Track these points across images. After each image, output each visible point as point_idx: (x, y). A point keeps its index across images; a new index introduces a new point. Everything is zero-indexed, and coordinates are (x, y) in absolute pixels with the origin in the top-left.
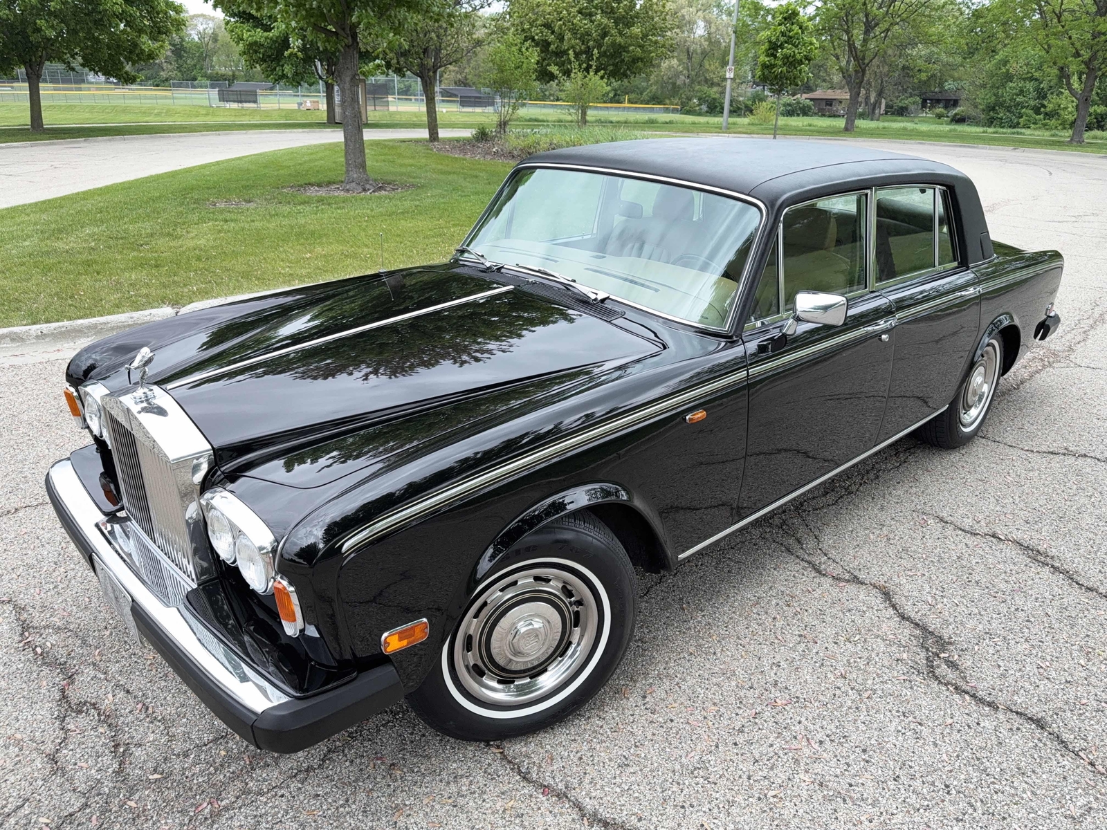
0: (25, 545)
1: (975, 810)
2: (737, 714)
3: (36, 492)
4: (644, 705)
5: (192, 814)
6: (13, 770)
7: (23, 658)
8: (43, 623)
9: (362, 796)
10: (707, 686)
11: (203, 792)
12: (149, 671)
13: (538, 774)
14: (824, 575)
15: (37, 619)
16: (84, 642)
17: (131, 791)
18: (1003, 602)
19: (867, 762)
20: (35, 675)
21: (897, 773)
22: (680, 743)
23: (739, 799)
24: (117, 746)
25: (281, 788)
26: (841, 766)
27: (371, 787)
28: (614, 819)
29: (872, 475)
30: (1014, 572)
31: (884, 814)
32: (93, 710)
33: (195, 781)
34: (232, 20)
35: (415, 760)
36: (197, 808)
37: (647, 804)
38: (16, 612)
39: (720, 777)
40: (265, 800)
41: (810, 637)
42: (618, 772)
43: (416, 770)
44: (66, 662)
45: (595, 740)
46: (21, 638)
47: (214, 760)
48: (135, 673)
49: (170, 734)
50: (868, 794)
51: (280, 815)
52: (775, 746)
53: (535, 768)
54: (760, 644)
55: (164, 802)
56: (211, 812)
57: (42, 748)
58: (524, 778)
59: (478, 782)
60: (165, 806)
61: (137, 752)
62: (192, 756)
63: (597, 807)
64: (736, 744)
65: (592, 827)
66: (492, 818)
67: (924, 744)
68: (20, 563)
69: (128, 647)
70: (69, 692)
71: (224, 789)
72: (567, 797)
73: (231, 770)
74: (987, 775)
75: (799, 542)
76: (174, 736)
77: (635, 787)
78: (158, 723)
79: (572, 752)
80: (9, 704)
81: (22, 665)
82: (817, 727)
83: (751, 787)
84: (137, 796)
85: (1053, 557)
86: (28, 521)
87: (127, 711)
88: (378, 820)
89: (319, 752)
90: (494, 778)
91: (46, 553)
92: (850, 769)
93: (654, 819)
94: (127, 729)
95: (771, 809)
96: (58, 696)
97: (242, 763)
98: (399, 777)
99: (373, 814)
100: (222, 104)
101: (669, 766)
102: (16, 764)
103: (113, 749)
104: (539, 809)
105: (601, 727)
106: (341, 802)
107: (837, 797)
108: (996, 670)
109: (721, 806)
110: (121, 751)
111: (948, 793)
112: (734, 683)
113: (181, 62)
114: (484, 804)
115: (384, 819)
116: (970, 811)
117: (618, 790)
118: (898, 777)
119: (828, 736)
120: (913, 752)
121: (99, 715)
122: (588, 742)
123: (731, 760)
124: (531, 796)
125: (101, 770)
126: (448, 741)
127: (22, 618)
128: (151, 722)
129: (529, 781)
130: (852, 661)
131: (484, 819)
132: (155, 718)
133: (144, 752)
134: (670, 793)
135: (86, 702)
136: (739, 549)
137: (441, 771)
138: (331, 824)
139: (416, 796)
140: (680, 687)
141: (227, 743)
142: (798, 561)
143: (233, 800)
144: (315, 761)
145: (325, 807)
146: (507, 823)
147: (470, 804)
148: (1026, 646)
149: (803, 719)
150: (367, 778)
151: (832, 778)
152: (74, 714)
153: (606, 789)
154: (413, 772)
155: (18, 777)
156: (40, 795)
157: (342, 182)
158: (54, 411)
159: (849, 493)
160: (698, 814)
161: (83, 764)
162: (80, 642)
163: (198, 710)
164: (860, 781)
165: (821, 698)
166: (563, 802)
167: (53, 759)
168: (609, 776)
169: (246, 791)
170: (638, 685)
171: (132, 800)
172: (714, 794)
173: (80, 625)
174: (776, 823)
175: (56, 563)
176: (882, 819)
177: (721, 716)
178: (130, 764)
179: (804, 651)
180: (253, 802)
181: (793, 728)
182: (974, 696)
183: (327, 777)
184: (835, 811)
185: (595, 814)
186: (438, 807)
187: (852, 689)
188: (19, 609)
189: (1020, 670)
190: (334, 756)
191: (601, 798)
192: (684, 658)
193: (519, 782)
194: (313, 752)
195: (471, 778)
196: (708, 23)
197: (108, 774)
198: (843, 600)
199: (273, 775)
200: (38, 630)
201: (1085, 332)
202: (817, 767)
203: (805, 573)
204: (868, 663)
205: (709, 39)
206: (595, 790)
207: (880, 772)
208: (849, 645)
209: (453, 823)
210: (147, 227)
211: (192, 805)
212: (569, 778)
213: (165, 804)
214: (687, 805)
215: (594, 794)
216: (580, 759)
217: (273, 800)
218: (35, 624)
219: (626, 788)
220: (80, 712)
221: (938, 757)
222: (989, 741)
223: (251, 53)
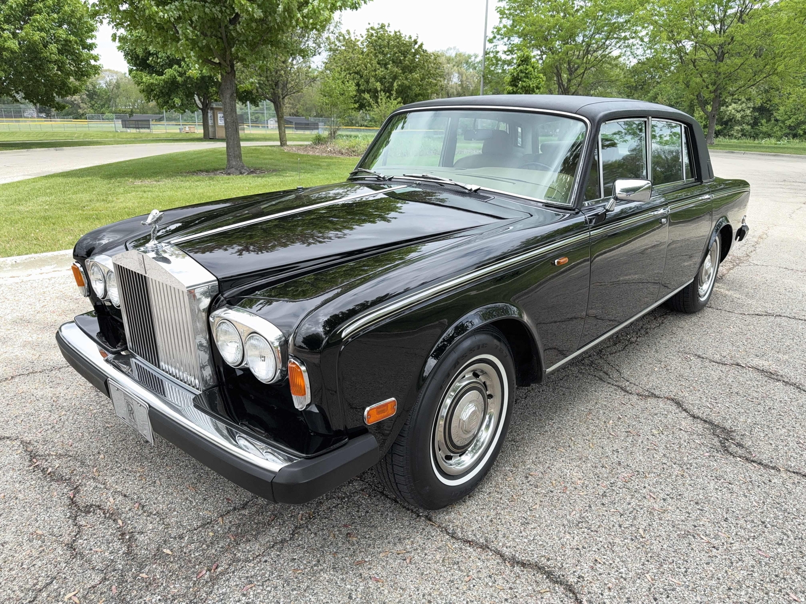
0: (23, 401)
1: (788, 537)
2: (598, 485)
3: (26, 365)
4: (528, 482)
5: (195, 579)
6: (39, 557)
7: (34, 477)
8: (47, 452)
9: (330, 557)
10: (571, 468)
11: (200, 563)
12: (139, 480)
13: (462, 533)
14: (630, 393)
15: (41, 449)
16: (83, 463)
17: (141, 567)
18: (759, 404)
19: (701, 510)
20: (46, 488)
21: (725, 517)
22: (563, 506)
23: (617, 540)
24: (123, 534)
25: (264, 556)
26: (684, 514)
27: (335, 550)
28: (529, 561)
29: (643, 332)
30: (759, 386)
31: (725, 543)
32: (98, 510)
33: (193, 556)
34: (135, 68)
35: (365, 530)
36: (198, 575)
37: (551, 549)
38: (24, 446)
39: (599, 527)
40: (252, 565)
41: (634, 433)
42: (522, 528)
43: (367, 537)
44: (70, 478)
45: (498, 508)
46: (30, 464)
47: (204, 540)
48: (128, 482)
49: (165, 523)
50: (710, 531)
51: (266, 575)
52: (632, 504)
53: (459, 529)
54: (600, 439)
55: (170, 572)
56: (210, 577)
57: (61, 540)
58: (452, 537)
59: (418, 542)
60: (171, 576)
61: (141, 538)
62: (186, 538)
63: (514, 553)
64: (603, 504)
65: (514, 567)
66: (436, 566)
67: (737, 496)
68: (21, 412)
69: (119, 465)
70: (77, 499)
71: (218, 560)
72: (488, 548)
73: (220, 546)
74: (789, 513)
75: (607, 374)
76: (169, 524)
77: (538, 538)
78: (154, 517)
79: (483, 517)
80: (28, 510)
81: (34, 482)
82: (658, 489)
83: (623, 532)
84: (147, 569)
85: (782, 376)
86: (23, 384)
87: (127, 509)
88: (346, 573)
89: (288, 529)
90: (430, 538)
91: (41, 405)
92: (691, 515)
93: (559, 558)
94: (129, 522)
95: (643, 546)
96: (68, 502)
97: (228, 540)
98: (355, 542)
99: (341, 569)
100: (124, 129)
101: (559, 522)
102: (41, 552)
103: (120, 537)
104: (470, 557)
105: (501, 499)
106: (314, 563)
107: (687, 535)
108: (770, 447)
109: (606, 546)
110: (127, 537)
111: (765, 527)
112: (589, 465)
113: (93, 102)
114: (426, 557)
115: (351, 572)
116: (785, 538)
117: (526, 540)
118: (727, 519)
119: (668, 495)
120: (732, 502)
121: (104, 513)
122: (494, 510)
123: (603, 515)
124: (461, 549)
125: (113, 553)
126: (387, 515)
127: (29, 449)
128: (148, 516)
129: (457, 539)
130: (668, 446)
131: (430, 568)
132: (151, 513)
133: (146, 537)
134: (565, 540)
135: (91, 506)
136: (566, 380)
137: (387, 536)
138: (310, 579)
139: (373, 555)
140: (551, 469)
141: (213, 527)
142: (609, 385)
143: (227, 567)
144: (287, 535)
145: (302, 567)
146: (448, 569)
147: (416, 557)
148: (784, 430)
149: (647, 485)
150: (331, 544)
151: (681, 523)
152: (83, 514)
153: (517, 540)
154: (366, 538)
155: (43, 562)
156: (65, 574)
157: (224, 169)
158: (32, 313)
159: (631, 343)
160: (591, 553)
161: (98, 549)
162: (79, 463)
163: (184, 505)
164: (701, 523)
165: (655, 471)
166: (487, 552)
167: (71, 547)
168: (516, 532)
169: (236, 560)
170: (519, 470)
171: (143, 572)
172: (598, 539)
173: (77, 452)
174: (649, 555)
175: (50, 411)
176: (725, 547)
177: (586, 487)
178: (137, 546)
179: (632, 441)
180: (243, 567)
181: (641, 491)
182: (760, 464)
183: (299, 546)
184: (690, 544)
185: (514, 558)
186: (391, 561)
187: (675, 464)
188: (25, 444)
189: (786, 445)
190: (301, 531)
191: (515, 547)
192: (548, 450)
193: (449, 540)
194: (283, 529)
195: (412, 540)
196: (460, 74)
197: (119, 555)
198: (649, 408)
199: (256, 547)
200: (45, 457)
201: (753, 246)
202: (667, 516)
203: (617, 393)
204: (680, 447)
205: (461, 85)
206: (508, 542)
207: (713, 516)
208: (662, 436)
209: (406, 572)
210: (86, 197)
211: (193, 573)
212: (487, 535)
213: (171, 574)
214: (580, 547)
215: (508, 545)
216: (491, 521)
217: (259, 565)
218: (41, 453)
219: (532, 539)
220: (89, 512)
221: (750, 504)
222: (781, 492)
223: (149, 91)
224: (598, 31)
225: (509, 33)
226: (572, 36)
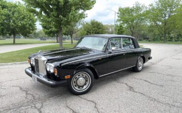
8: (23, 88)
14: (119, 83)
18: (141, 85)
20: (23, 92)
30: (143, 82)
54: (110, 88)
57: (25, 97)
58: (81, 98)
61: (36, 97)
63: (89, 100)
76: (40, 96)
90: (77, 98)
94: (34, 95)
96: (26, 93)
100: (41, 41)
113: (35, 35)
142: (116, 82)
152: (28, 95)
166: (85, 100)
173: (27, 88)
175: (24, 83)
186: (71, 100)
188: (20, 87)
190: (59, 97)
197: (33, 99)
199: (52, 98)
204: (123, 89)
223: (46, 33)
224: (139, 20)
225: (120, 20)
226: (133, 21)
